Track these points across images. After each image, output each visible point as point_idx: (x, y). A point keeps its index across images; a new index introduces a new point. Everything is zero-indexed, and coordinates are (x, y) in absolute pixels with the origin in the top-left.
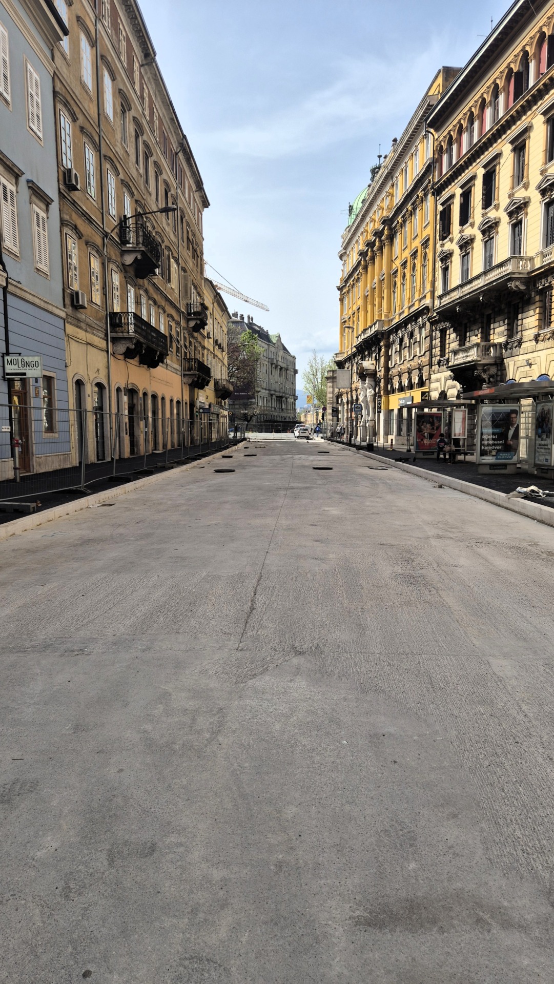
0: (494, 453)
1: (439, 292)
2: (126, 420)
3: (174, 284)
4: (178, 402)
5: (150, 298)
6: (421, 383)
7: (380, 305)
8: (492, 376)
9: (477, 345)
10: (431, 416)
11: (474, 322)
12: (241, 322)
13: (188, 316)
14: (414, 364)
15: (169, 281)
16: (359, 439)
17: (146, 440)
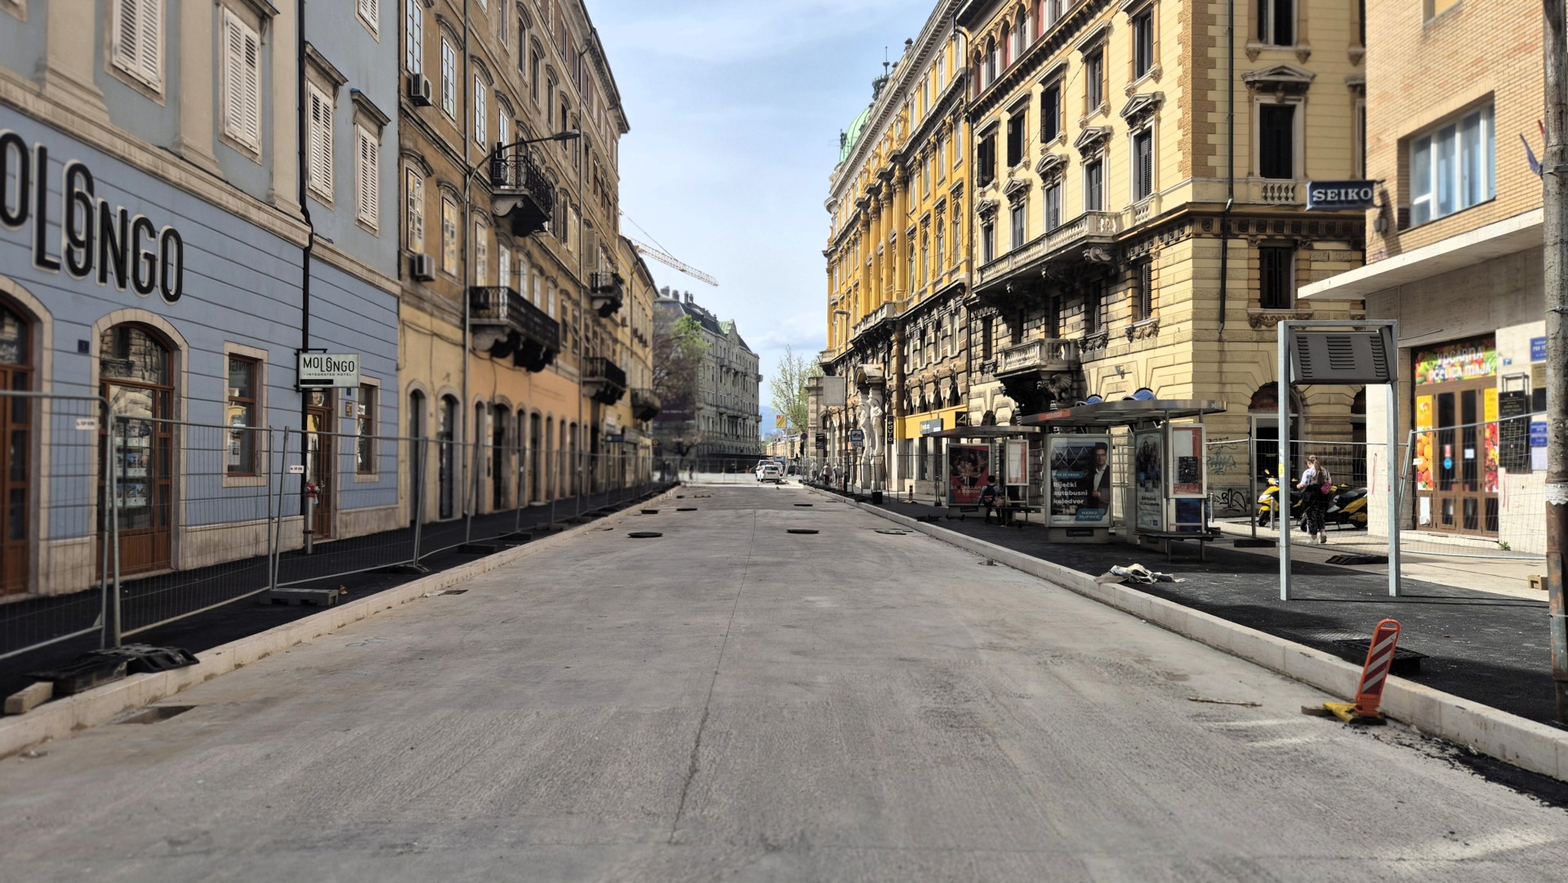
0: (1072, 510)
1: (980, 261)
2: (489, 453)
3: (572, 245)
4: (573, 425)
5: (534, 265)
6: (955, 399)
7: (890, 280)
8: (1064, 390)
9: (1040, 342)
10: (972, 450)
11: (1035, 308)
12: (675, 302)
13: (593, 292)
14: (943, 369)
15: (565, 239)
16: (859, 484)
17: (520, 486)
